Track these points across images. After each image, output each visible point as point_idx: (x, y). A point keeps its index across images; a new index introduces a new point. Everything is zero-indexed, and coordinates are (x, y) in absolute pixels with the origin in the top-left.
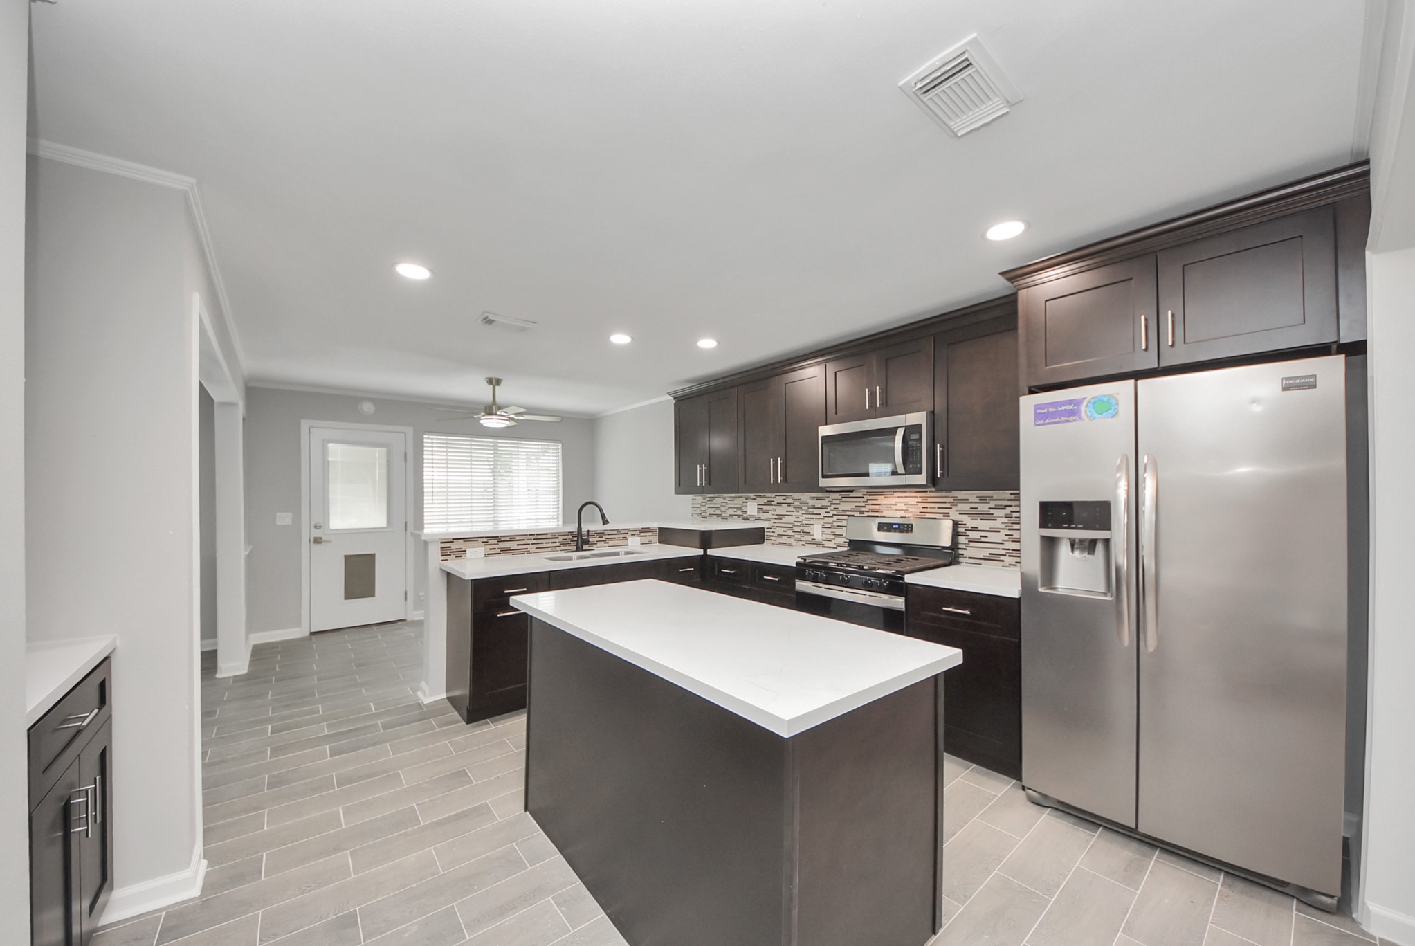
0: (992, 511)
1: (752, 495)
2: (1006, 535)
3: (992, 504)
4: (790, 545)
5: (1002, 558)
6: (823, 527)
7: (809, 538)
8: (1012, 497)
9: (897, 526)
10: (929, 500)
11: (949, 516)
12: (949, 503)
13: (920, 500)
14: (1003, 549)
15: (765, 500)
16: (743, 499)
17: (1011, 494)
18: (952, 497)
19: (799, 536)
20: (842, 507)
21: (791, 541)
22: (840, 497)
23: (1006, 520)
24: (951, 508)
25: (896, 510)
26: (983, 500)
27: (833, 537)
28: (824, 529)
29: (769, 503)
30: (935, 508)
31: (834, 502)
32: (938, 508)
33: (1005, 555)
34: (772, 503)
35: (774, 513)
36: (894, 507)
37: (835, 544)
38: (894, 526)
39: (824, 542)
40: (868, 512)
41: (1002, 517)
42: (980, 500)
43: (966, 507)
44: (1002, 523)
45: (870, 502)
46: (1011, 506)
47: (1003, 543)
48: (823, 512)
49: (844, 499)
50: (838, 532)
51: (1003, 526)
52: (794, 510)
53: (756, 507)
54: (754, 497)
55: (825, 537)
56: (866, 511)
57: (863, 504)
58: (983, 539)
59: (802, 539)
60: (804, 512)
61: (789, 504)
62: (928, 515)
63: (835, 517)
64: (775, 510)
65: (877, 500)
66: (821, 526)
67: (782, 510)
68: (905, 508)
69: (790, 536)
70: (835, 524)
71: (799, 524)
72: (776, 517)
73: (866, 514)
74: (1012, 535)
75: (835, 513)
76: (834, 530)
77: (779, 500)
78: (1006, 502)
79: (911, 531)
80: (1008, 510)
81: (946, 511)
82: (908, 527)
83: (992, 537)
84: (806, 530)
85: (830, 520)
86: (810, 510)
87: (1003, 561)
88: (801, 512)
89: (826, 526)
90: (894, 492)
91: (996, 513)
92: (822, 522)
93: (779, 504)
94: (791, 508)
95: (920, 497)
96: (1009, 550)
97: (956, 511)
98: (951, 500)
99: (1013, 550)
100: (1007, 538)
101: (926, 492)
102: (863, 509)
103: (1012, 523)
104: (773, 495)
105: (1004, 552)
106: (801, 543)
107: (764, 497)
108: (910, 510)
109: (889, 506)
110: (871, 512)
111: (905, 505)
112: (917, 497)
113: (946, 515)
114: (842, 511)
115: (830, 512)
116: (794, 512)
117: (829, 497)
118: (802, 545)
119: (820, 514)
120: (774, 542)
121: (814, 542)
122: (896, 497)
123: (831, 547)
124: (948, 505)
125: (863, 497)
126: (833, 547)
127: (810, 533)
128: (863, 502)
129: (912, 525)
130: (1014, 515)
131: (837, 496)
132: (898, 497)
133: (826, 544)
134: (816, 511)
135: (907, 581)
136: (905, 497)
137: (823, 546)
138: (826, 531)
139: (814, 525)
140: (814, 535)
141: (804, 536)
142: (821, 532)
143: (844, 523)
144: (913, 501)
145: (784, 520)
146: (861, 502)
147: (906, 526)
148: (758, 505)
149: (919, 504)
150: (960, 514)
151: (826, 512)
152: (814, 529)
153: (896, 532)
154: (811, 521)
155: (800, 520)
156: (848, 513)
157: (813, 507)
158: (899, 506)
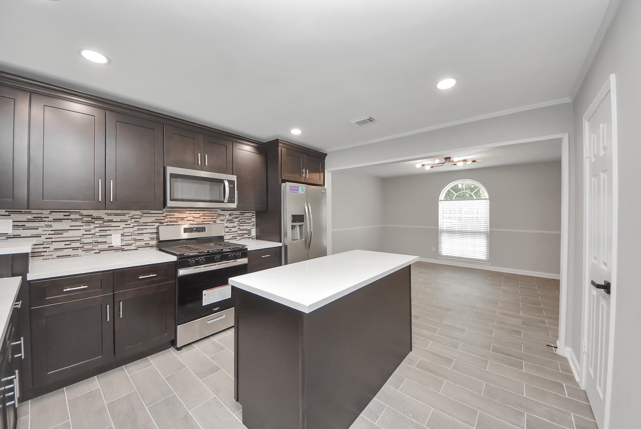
0: (233, 219)
2: (238, 228)
3: (233, 216)
4: (78, 255)
6: (123, 235)
7: (105, 246)
8: (240, 214)
9: (196, 229)
10: (206, 215)
11: (216, 222)
12: (216, 216)
13: (201, 215)
15: (30, 217)
17: (240, 212)
18: (217, 214)
19: (91, 247)
20: (142, 220)
21: (79, 252)
22: (141, 214)
23: (238, 223)
24: (217, 218)
25: (187, 220)
26: (231, 215)
27: (134, 242)
28: (123, 238)
29: (37, 219)
30: (209, 219)
31: (135, 217)
32: (211, 219)
33: (237, 236)
34: (44, 219)
35: (47, 229)
37: (135, 246)
38: (194, 229)
39: (123, 247)
40: (168, 222)
43: (223, 218)
44: (237, 224)
45: (168, 216)
46: (240, 217)
47: (237, 232)
48: (122, 225)
49: (144, 215)
50: (138, 238)
51: (237, 225)
52: (83, 224)
53: (11, 223)
54: (7, 213)
55: (124, 243)
56: (164, 222)
57: (163, 218)
59: (94, 248)
60: (98, 225)
61: (74, 220)
62: (205, 223)
63: (136, 228)
64: (47, 226)
65: (174, 215)
66: (120, 235)
67: (65, 225)
68: (193, 219)
69: (75, 248)
70: (136, 232)
71: (91, 236)
72: (52, 232)
73: (165, 224)
75: (136, 224)
76: (134, 237)
77: (59, 216)
79: (205, 231)
80: (238, 219)
81: (215, 220)
82: (202, 229)
83: (233, 230)
84: (101, 240)
85: (131, 230)
86: (105, 223)
87: (237, 239)
88: (93, 226)
89: (125, 234)
90: (185, 211)
91: (235, 220)
92: (121, 231)
93: (55, 220)
94: (78, 223)
95: (201, 213)
96: (239, 234)
97: (219, 220)
100: (238, 229)
101: (205, 211)
102: (162, 221)
105: (237, 235)
106: (93, 252)
107: (30, 213)
108: (196, 220)
109: (182, 219)
110: (169, 222)
111: (193, 217)
112: (200, 213)
113: (215, 222)
114: (143, 223)
115: (130, 224)
116: (83, 226)
117: (129, 213)
118: (95, 253)
119: (120, 226)
120: (48, 257)
121: (111, 248)
122: (187, 214)
123: (132, 250)
124: (216, 217)
125: (163, 214)
126: (134, 250)
127: (106, 242)
128: (163, 216)
129: (205, 228)
130: (241, 220)
131: (138, 212)
132: (189, 214)
133: (126, 248)
134: (113, 224)
135: (248, 250)
136: (193, 213)
137: (123, 250)
138: (126, 238)
139: (111, 235)
140: (111, 243)
141: (98, 246)
142: (120, 240)
143: (145, 231)
144: (198, 215)
145: (65, 234)
146: (161, 216)
147: (201, 228)
148: (13, 221)
149: (201, 217)
150: (221, 221)
151: (126, 225)
152: (111, 238)
153: (195, 232)
154: (108, 233)
155: (93, 232)
156: (149, 224)
157: (111, 221)
158: (189, 218)
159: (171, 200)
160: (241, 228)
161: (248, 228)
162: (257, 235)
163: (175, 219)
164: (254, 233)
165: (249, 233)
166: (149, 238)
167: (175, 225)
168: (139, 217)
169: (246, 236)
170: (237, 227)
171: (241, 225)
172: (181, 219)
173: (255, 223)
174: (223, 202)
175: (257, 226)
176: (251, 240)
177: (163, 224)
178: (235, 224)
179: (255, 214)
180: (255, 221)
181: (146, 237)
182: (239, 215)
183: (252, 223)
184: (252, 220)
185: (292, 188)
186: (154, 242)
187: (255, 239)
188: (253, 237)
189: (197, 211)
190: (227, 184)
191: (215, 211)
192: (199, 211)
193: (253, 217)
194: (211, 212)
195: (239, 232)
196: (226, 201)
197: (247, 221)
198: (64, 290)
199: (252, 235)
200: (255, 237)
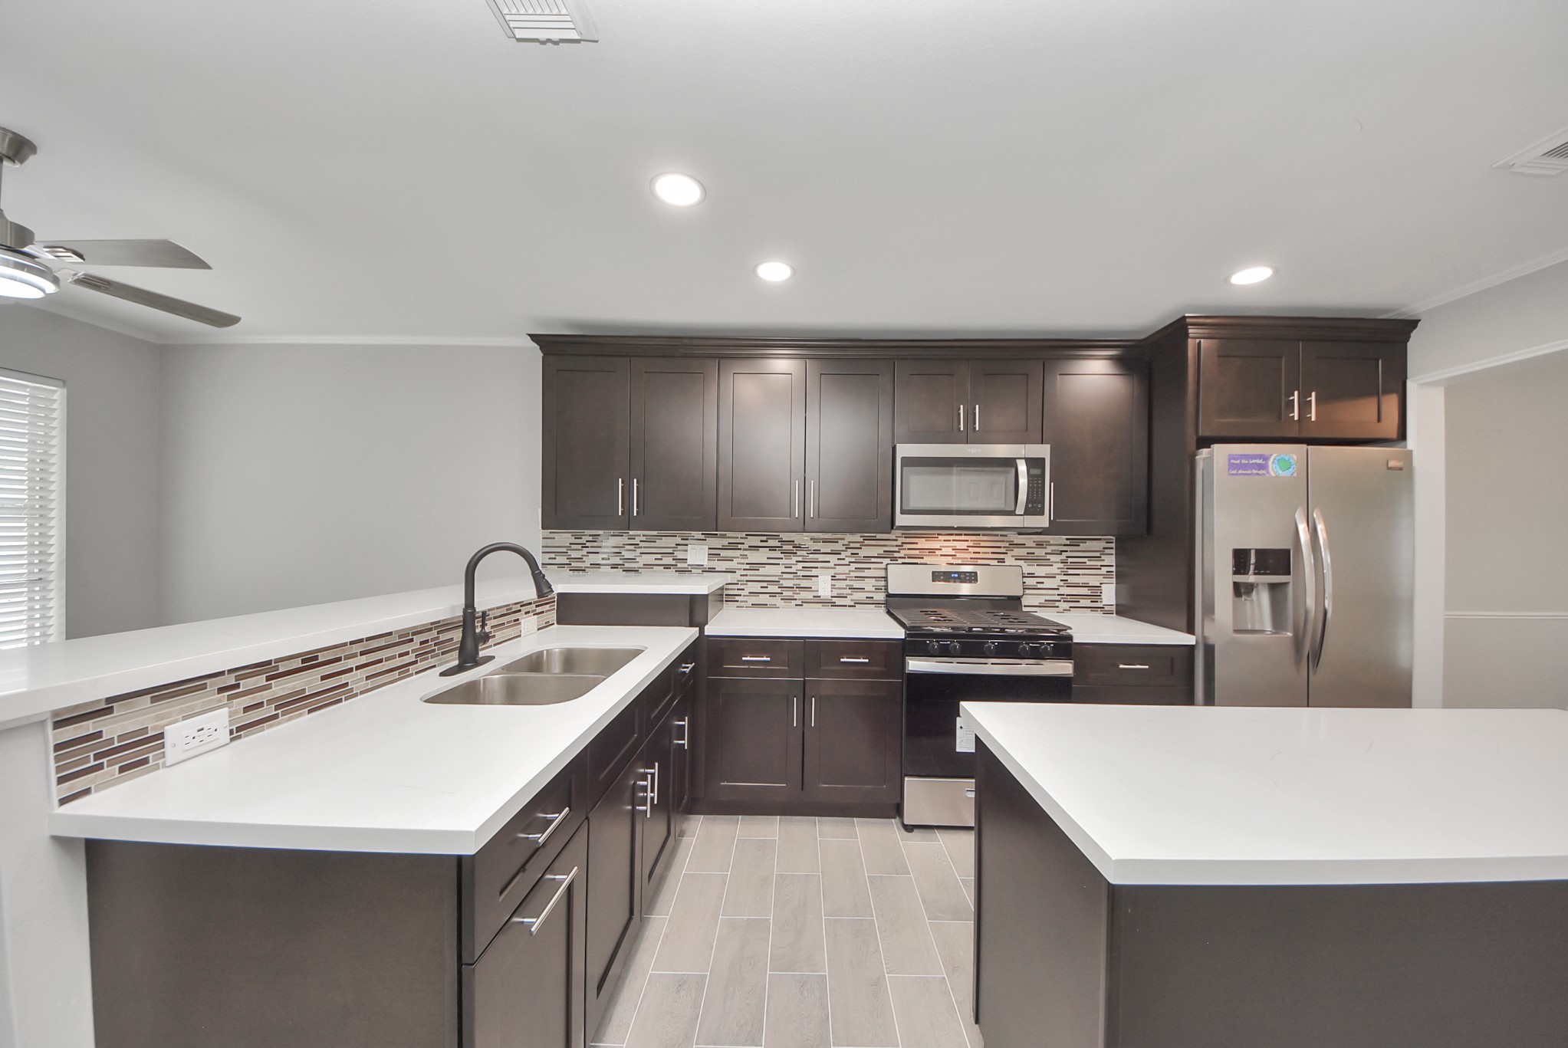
0: (1048, 557)
1: (698, 535)
2: (1061, 580)
3: (1049, 549)
4: (774, 606)
5: (1057, 604)
6: (833, 578)
7: (809, 595)
8: (1068, 542)
9: (956, 575)
10: (982, 544)
11: (1004, 562)
12: (1004, 547)
13: (971, 544)
14: (1058, 595)
15: (725, 542)
16: (678, 540)
17: (1067, 539)
18: (1007, 541)
19: (791, 594)
20: (863, 553)
21: (777, 600)
22: (861, 539)
23: (1062, 565)
24: (1007, 553)
25: (941, 555)
26: (1040, 545)
27: (849, 591)
28: (834, 582)
29: (733, 547)
30: (988, 553)
31: (852, 545)
32: (992, 553)
33: (1060, 601)
34: (740, 546)
35: (743, 561)
37: (852, 600)
38: (953, 575)
39: (834, 600)
40: (905, 558)
41: (1058, 562)
43: (1023, 552)
44: (1058, 568)
45: (905, 546)
46: (1067, 551)
47: (1058, 589)
48: (833, 559)
49: (866, 542)
50: (856, 584)
51: (1059, 571)
52: (782, 556)
53: (706, 552)
54: (703, 537)
55: (835, 593)
56: (900, 558)
57: (896, 549)
58: (1039, 586)
59: (796, 597)
60: (800, 559)
61: (772, 548)
62: (980, 562)
63: (853, 566)
64: (743, 557)
65: (918, 543)
66: (831, 578)
67: (760, 556)
68: (953, 553)
69: (773, 595)
70: (853, 574)
71: (791, 576)
72: (748, 567)
73: (900, 561)
74: (1067, 580)
75: (853, 560)
76: (851, 583)
77: (755, 541)
78: (1063, 547)
79: (977, 580)
80: (1063, 557)
81: (1002, 556)
82: (970, 576)
83: (1050, 583)
84: (804, 583)
85: (846, 569)
86: (810, 556)
87: (1058, 607)
88: (794, 559)
89: (838, 577)
90: (938, 534)
91: (1053, 558)
92: (832, 571)
93: (753, 548)
94: (777, 554)
95: (971, 541)
96: (1063, 595)
97: (1012, 556)
98: (1007, 545)
99: (1067, 595)
100: (1062, 583)
101: (979, 535)
102: (896, 555)
103: (1067, 569)
104: (743, 534)
105: (1059, 598)
106: (794, 603)
107: (724, 536)
108: (958, 555)
109: (932, 551)
110: (908, 558)
111: (953, 549)
112: (967, 541)
113: (1002, 560)
114: (864, 557)
115: (844, 559)
116: (782, 558)
117: (844, 539)
118: (796, 605)
119: (829, 562)
120: (742, 604)
121: (818, 600)
122: (941, 540)
123: (846, 606)
124: (1004, 550)
125: (897, 540)
126: (849, 606)
127: (811, 588)
128: (896, 546)
129: (976, 573)
130: (1070, 560)
131: (857, 537)
132: (944, 541)
133: (838, 601)
134: (821, 557)
135: (1075, 641)
136: (954, 540)
137: (834, 605)
138: (838, 584)
139: (817, 576)
140: (817, 591)
141: (799, 594)
142: (830, 587)
143: (866, 573)
144: (963, 545)
145: (762, 571)
147: (968, 574)
148: (709, 549)
149: (970, 548)
150: (1016, 559)
151: (838, 559)
152: (818, 582)
153: (955, 582)
154: (814, 572)
155: (793, 570)
156: (873, 560)
157: (817, 552)
158: (945, 551)
159: (903, 512)
160: (1071, 579)
161: (1094, 581)
162: (1123, 602)
163: (917, 552)
164: (1109, 594)
165: (1095, 594)
166: (873, 586)
167: (917, 564)
168: (858, 545)
169: (1084, 602)
170: (1059, 578)
171: (1070, 572)
172: (928, 552)
173: (1113, 569)
174: (1012, 513)
175: (1120, 577)
176: (1099, 614)
177: (897, 560)
178: (1054, 570)
179: (1113, 545)
180: (1114, 564)
181: (869, 585)
182: (1065, 545)
183: (1104, 570)
184: (1104, 560)
185: (1238, 462)
186: (881, 597)
187: (1115, 615)
188: (1106, 608)
189: (961, 535)
190: (1022, 467)
191: (1001, 535)
192: (965, 535)
193: (1107, 551)
194: (993, 538)
195: (1063, 590)
196: (1020, 510)
197: (1088, 563)
198: (743, 659)
199: (1103, 600)
200: (1114, 608)
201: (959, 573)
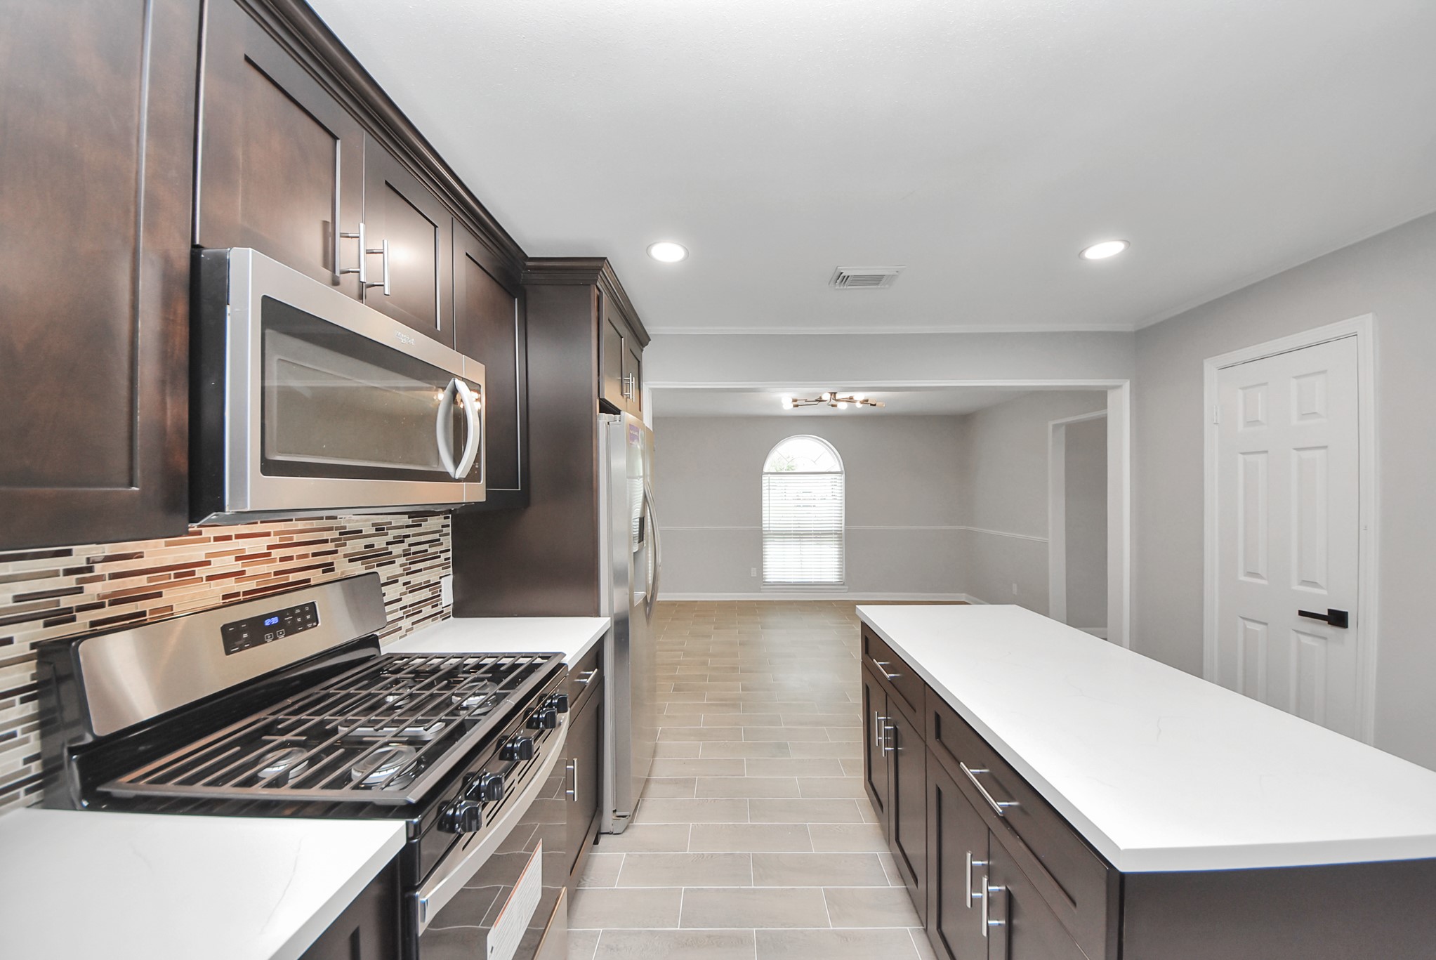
0: (390, 548)
2: (404, 584)
3: (391, 535)
5: (400, 623)
9: (275, 620)
10: (297, 538)
11: (337, 570)
12: (333, 540)
13: (275, 540)
14: (401, 608)
18: (337, 529)
23: (404, 560)
24: (336, 552)
25: (210, 578)
30: (309, 556)
32: (314, 555)
33: (403, 617)
36: (201, 572)
38: (267, 623)
40: (101, 606)
41: (400, 556)
42: (377, 530)
43: (356, 546)
44: (401, 565)
46: (409, 536)
47: (401, 599)
51: (400, 571)
57: (71, 581)
68: (238, 567)
74: (409, 582)
78: (405, 529)
79: (315, 619)
80: (405, 546)
81: (329, 559)
82: (305, 614)
87: (401, 628)
91: (396, 550)
95: (277, 533)
96: (407, 607)
97: (345, 556)
98: (336, 534)
99: (410, 606)
100: (405, 588)
102: (65, 602)
103: (410, 564)
105: (400, 614)
108: (250, 571)
109: (184, 572)
110: (112, 603)
111: (238, 559)
112: (268, 534)
113: (332, 567)
124: (330, 546)
128: (68, 572)
129: (311, 605)
130: (414, 549)
132: (217, 539)
136: (239, 537)
144: (261, 546)
146: (55, 574)
147: (298, 611)
149: (273, 552)
150: (351, 562)
153: (276, 638)
158: (219, 565)
159: (269, 467)
160: (416, 579)
161: (432, 576)
162: (458, 597)
163: (142, 581)
164: (448, 590)
165: (435, 594)
169: (427, 610)
170: (402, 580)
171: (414, 567)
172: (177, 576)
173: (450, 554)
175: (459, 564)
176: (439, 622)
177: (73, 619)
178: (395, 569)
179: (448, 522)
180: (451, 548)
182: (408, 527)
183: (443, 556)
184: (442, 544)
187: (452, 617)
188: (446, 610)
191: (327, 518)
194: (316, 524)
195: (406, 599)
197: (429, 551)
199: (443, 601)
200: (450, 609)
201: (280, 614)
